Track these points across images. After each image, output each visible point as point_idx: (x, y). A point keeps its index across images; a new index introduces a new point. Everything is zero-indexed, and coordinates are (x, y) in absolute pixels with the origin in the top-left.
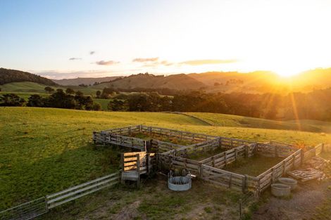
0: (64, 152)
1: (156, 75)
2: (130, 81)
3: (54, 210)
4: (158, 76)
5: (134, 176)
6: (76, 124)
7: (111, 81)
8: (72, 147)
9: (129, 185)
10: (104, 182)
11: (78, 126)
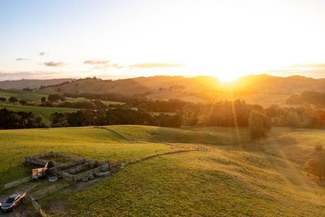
0: (10, 168)
1: (104, 79)
2: (77, 85)
3: (7, 189)
4: (106, 81)
5: (36, 177)
6: (16, 149)
7: (57, 85)
8: (13, 165)
9: (35, 180)
10: (25, 180)
11: (17, 151)
